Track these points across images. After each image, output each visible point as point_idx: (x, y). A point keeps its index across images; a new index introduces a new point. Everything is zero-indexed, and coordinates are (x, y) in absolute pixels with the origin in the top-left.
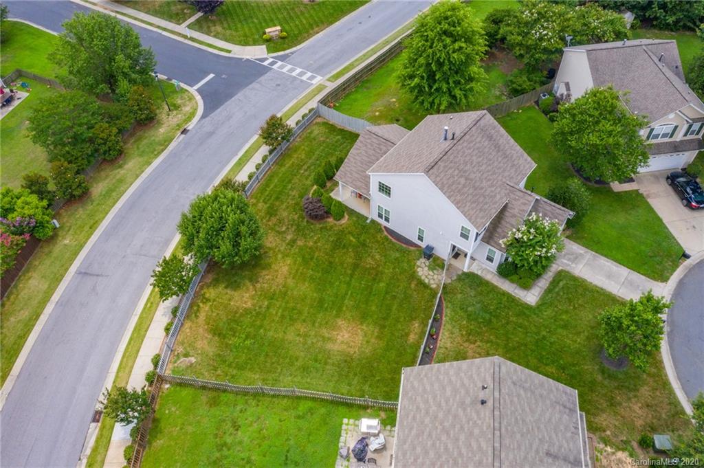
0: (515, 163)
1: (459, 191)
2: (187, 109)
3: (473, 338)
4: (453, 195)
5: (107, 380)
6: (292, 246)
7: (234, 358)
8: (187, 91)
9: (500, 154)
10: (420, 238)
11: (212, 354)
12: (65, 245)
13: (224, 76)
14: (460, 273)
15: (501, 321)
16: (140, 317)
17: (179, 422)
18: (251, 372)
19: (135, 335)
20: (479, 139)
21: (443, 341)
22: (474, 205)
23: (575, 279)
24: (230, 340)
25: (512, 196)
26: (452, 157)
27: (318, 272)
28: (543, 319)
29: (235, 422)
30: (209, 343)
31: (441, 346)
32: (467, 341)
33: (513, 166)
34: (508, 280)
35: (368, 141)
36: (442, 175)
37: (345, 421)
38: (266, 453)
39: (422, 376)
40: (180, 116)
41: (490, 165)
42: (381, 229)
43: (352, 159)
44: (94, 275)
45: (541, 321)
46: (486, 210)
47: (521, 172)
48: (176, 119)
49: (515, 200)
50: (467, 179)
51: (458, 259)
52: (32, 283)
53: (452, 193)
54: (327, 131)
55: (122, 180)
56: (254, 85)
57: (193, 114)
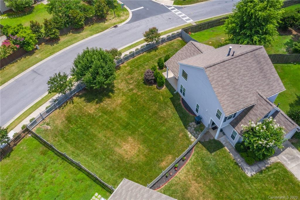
0: (271, 83)
1: (222, 87)
2: (123, 18)
3: (200, 180)
4: (217, 87)
5: (9, 121)
6: (130, 91)
7: (68, 135)
8: (128, 11)
9: (261, 74)
10: (197, 110)
11: (59, 128)
12: (36, 57)
13: (147, 9)
14: (212, 138)
15: (223, 177)
16: (42, 99)
17: (22, 156)
18: (71, 145)
19: (34, 106)
20: (250, 61)
21: (181, 173)
22: (230, 99)
23: (286, 171)
24: (72, 125)
25: (259, 102)
26: (226, 65)
27: (135, 109)
28: (251, 187)
29: (45, 168)
30: (62, 122)
31: (178, 176)
32: (195, 180)
33: (268, 84)
34: (239, 154)
35: (190, 48)
36: (215, 73)
37: (96, 194)
38: (47, 192)
39: (129, 189)
40: (118, 20)
41: (251, 78)
42: (179, 99)
43: (177, 56)
44: (38, 73)
45: (250, 188)
46: (236, 104)
47: (273, 90)
48: (116, 21)
49: (260, 105)
50: (231, 81)
51: (215, 130)
52: (12, 68)
53: (217, 86)
54: (181, 44)
55: (76, 38)
56: (159, 16)
57: (124, 21)
